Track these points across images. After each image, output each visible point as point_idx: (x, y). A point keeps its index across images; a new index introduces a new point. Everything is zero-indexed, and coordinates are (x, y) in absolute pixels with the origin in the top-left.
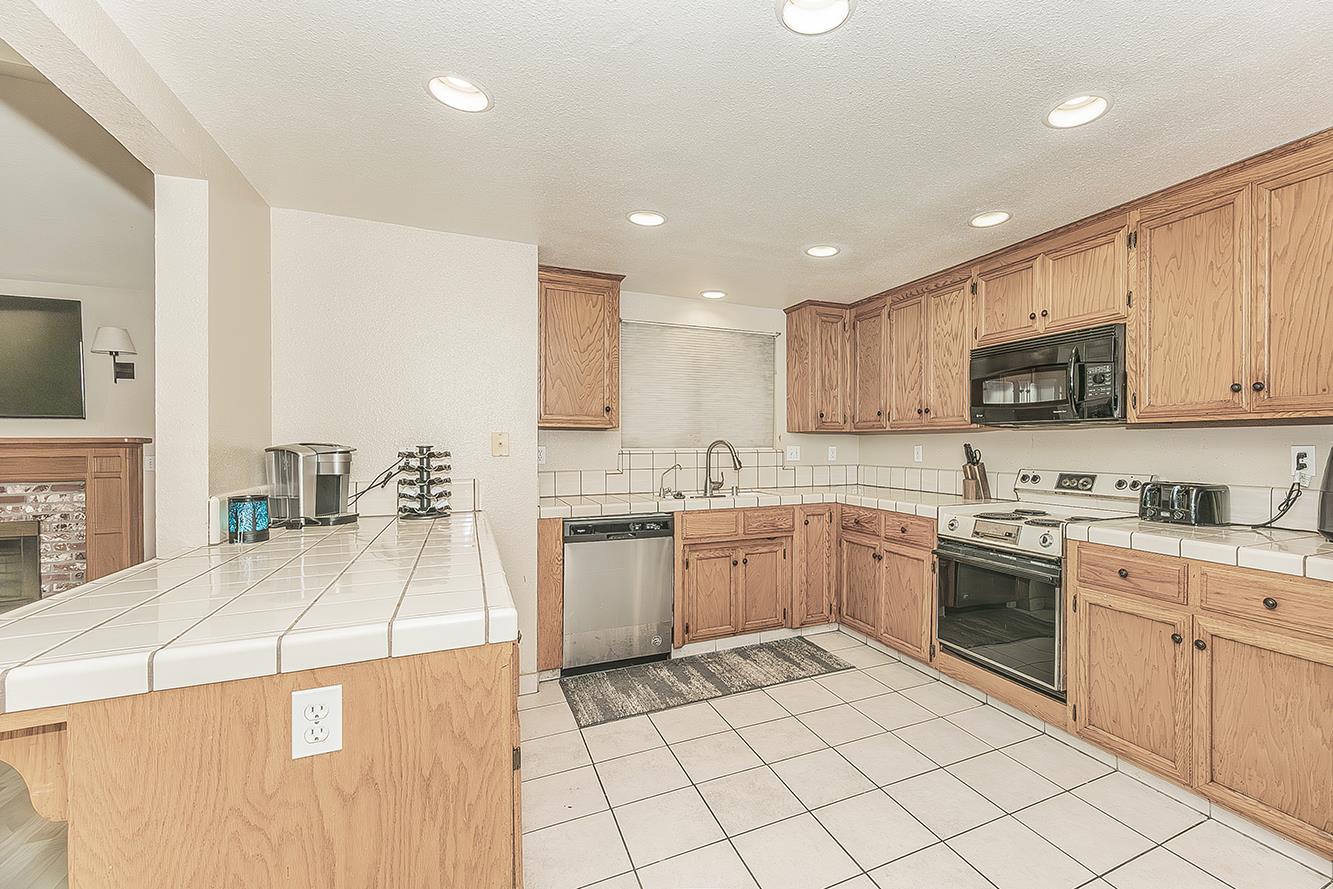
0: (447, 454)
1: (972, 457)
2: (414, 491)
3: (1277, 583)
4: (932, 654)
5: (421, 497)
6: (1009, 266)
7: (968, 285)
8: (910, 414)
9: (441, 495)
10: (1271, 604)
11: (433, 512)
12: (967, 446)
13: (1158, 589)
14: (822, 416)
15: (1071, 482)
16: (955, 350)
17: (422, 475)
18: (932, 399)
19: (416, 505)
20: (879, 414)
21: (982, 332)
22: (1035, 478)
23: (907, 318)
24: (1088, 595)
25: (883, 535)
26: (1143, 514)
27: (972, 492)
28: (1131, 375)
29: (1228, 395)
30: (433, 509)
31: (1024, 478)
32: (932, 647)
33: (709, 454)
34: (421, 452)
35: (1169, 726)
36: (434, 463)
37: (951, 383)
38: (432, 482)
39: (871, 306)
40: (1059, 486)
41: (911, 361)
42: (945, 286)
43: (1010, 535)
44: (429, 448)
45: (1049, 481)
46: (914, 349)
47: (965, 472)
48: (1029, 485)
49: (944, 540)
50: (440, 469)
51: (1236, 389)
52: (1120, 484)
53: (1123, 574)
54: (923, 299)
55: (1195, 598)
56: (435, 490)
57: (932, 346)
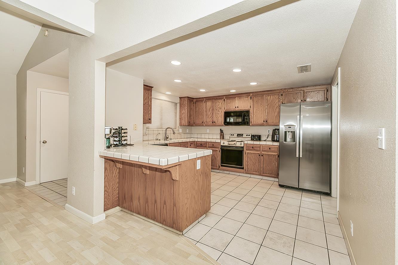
0: (126, 129)
1: (222, 131)
2: (117, 139)
3: (270, 146)
4: (219, 167)
5: (119, 141)
6: (231, 97)
7: (223, 99)
8: (210, 123)
9: (125, 140)
10: (270, 149)
11: (122, 145)
12: (221, 129)
13: (257, 149)
14: (190, 122)
15: (239, 135)
16: (220, 111)
17: (119, 135)
18: (215, 120)
19: (118, 143)
20: (202, 122)
21: (226, 109)
22: (233, 135)
23: (209, 104)
24: (247, 151)
25: (207, 146)
26: (251, 140)
27: (222, 138)
28: (250, 118)
29: (263, 122)
30: (123, 144)
31: (231, 135)
32: (219, 166)
33: (166, 130)
34: (119, 128)
35: (258, 167)
36: (123, 131)
37: (219, 118)
38: (122, 137)
39: (200, 99)
40: (237, 136)
41: (210, 112)
42: (218, 99)
43: (235, 144)
44: (121, 127)
45: (236, 135)
46: (211, 110)
47: (220, 134)
48: (232, 136)
49: (222, 146)
50: (125, 133)
51: (264, 121)
52: (247, 135)
53: (253, 148)
54: (213, 100)
55: (261, 150)
56: (123, 139)
57: (215, 110)
